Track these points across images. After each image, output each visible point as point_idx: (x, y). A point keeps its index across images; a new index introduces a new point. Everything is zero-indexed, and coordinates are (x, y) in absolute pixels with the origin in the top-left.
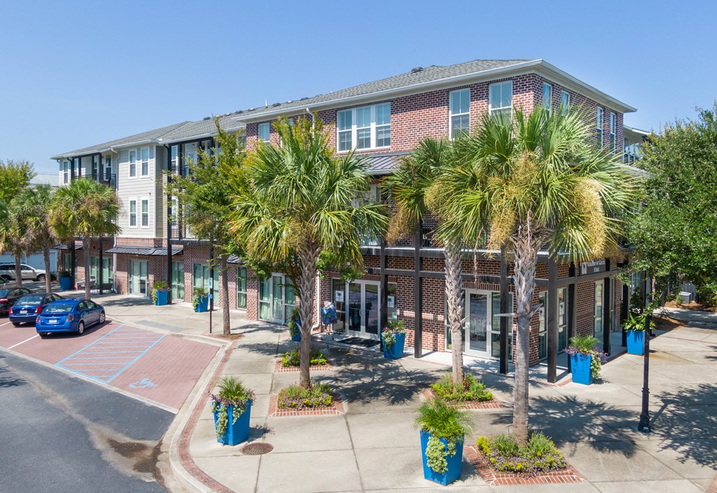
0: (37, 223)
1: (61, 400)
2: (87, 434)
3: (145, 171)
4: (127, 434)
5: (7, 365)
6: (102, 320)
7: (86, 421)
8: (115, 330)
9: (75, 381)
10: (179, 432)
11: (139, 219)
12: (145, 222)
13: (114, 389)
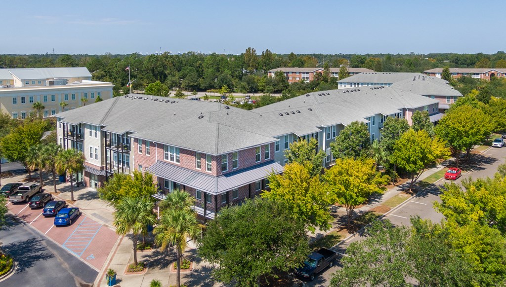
0: (50, 163)
1: (66, 265)
2: (74, 281)
3: (96, 136)
4: (85, 281)
5: (46, 245)
6: (78, 213)
7: (74, 275)
8: (83, 221)
9: (70, 255)
10: (98, 281)
11: (94, 156)
12: (96, 158)
13: (82, 260)
